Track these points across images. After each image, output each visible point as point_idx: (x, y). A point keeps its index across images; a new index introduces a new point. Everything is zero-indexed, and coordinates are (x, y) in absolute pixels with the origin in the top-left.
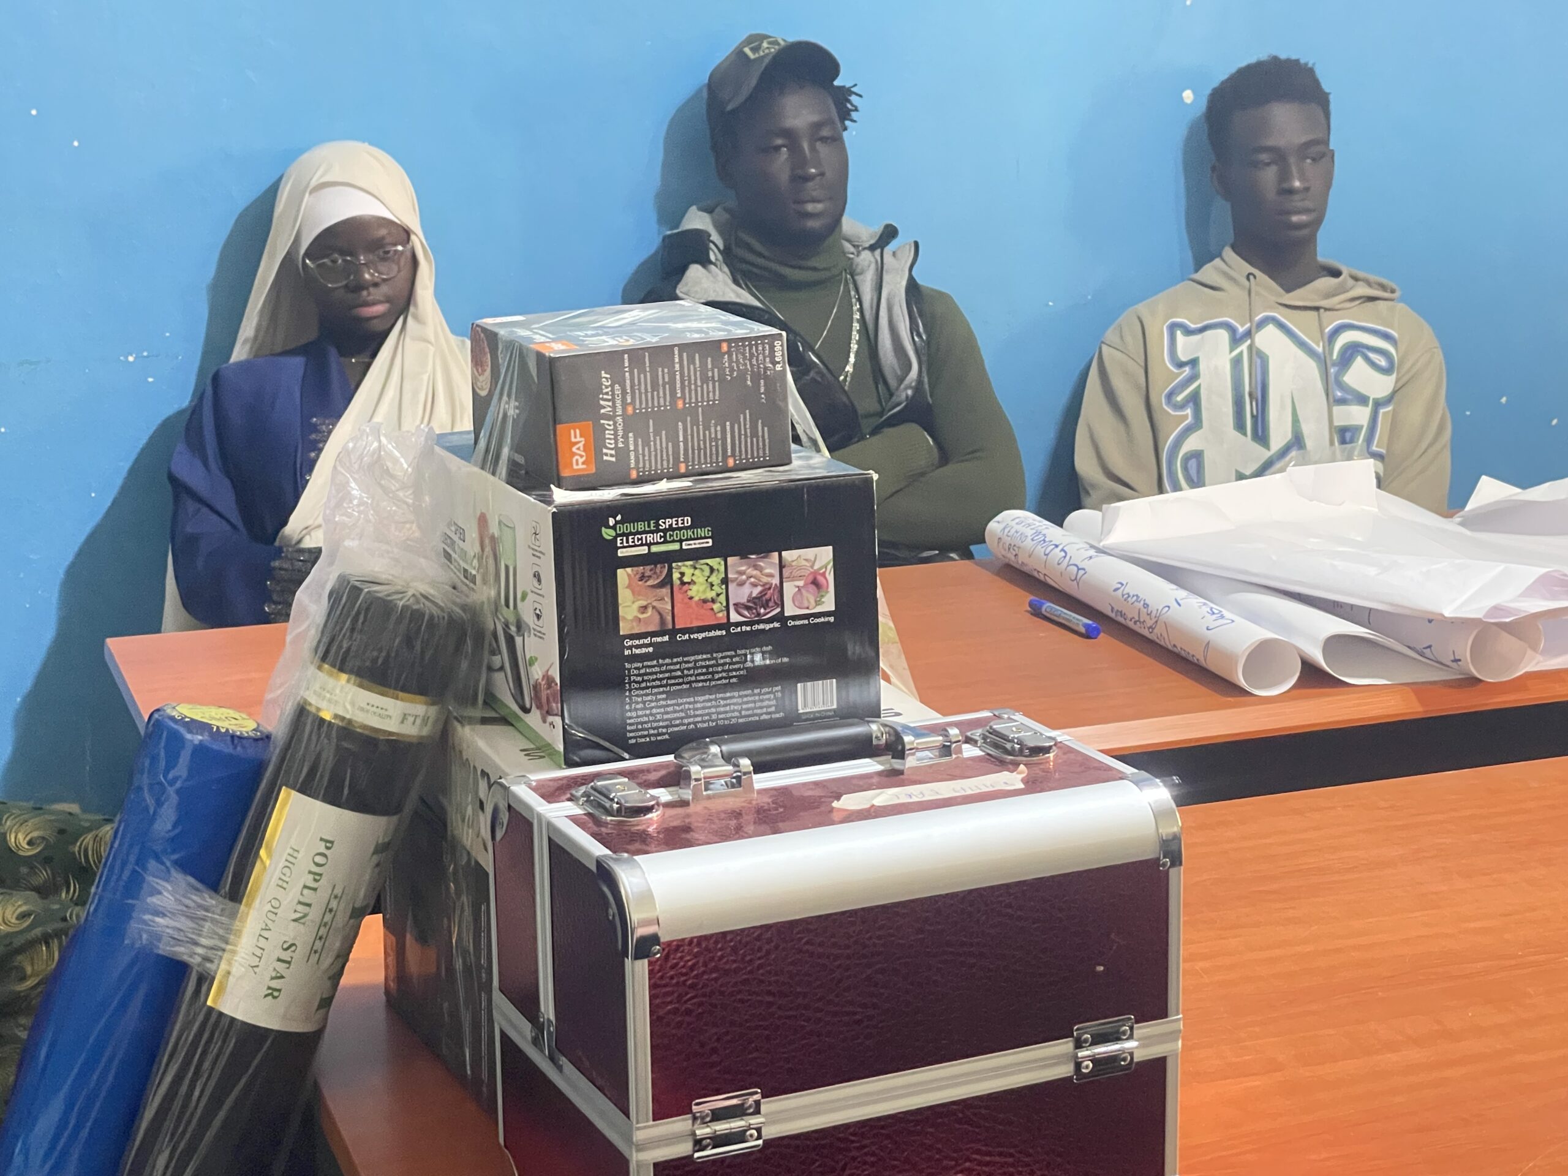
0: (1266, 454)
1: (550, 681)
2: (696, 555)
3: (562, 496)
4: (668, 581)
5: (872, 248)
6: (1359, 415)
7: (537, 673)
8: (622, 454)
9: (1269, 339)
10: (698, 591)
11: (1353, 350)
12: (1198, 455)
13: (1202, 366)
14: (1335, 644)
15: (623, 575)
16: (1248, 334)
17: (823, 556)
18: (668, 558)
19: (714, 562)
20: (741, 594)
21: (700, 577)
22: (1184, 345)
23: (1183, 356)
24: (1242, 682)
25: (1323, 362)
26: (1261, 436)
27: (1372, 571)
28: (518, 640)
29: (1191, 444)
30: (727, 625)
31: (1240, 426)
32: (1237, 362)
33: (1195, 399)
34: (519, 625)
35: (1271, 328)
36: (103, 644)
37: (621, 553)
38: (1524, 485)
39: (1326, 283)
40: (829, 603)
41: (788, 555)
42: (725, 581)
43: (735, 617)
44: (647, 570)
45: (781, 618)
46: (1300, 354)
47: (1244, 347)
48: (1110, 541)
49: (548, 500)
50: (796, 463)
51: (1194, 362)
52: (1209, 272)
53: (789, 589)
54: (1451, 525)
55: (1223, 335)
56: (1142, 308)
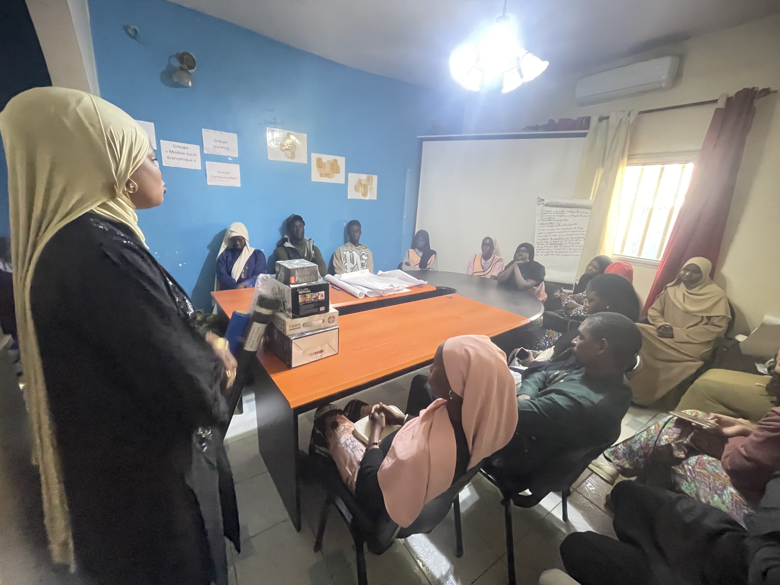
0: (354, 266)
1: (290, 308)
2: (308, 293)
3: (292, 286)
4: (305, 296)
5: (308, 241)
6: (364, 262)
7: (288, 307)
8: (298, 280)
9: (354, 252)
10: (309, 297)
11: (363, 254)
12: (346, 266)
13: (347, 255)
14: (368, 292)
15: (300, 296)
16: (352, 252)
17: (323, 292)
18: (305, 293)
19: (311, 294)
20: (313, 297)
21: (309, 295)
22: (345, 253)
23: (344, 254)
24: (358, 296)
25: (360, 255)
26: (353, 264)
27: (372, 284)
28: (285, 303)
29: (346, 264)
30: (312, 301)
31: (351, 262)
32: (350, 255)
33: (346, 259)
34: (285, 301)
35: (354, 251)
36: (210, 293)
37: (300, 293)
38: (384, 271)
39: (360, 246)
40: (324, 298)
41: (319, 292)
42: (312, 296)
43: (313, 300)
44: (302, 295)
45: (318, 300)
46: (357, 254)
47: (351, 253)
48: (340, 279)
49: (290, 286)
50: (319, 281)
51: (345, 255)
52: (347, 244)
53: (319, 296)
54: (376, 276)
55: (349, 252)
56: (340, 248)
